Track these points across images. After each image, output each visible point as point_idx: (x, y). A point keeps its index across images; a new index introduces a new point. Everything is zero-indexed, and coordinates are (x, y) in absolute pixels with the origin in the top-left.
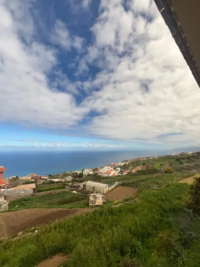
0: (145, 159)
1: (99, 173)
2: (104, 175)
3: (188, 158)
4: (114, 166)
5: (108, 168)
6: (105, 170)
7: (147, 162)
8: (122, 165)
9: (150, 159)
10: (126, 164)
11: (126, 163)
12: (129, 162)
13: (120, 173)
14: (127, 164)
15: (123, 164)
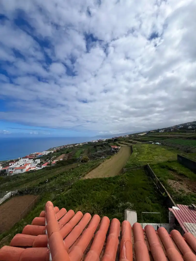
0: (71, 146)
1: (9, 170)
2: (15, 171)
3: (102, 146)
4: (37, 156)
5: (24, 161)
6: (19, 163)
7: (72, 149)
8: (47, 154)
9: (76, 146)
10: (51, 153)
11: (51, 151)
12: (55, 150)
13: (38, 167)
14: (53, 152)
15: (48, 152)
